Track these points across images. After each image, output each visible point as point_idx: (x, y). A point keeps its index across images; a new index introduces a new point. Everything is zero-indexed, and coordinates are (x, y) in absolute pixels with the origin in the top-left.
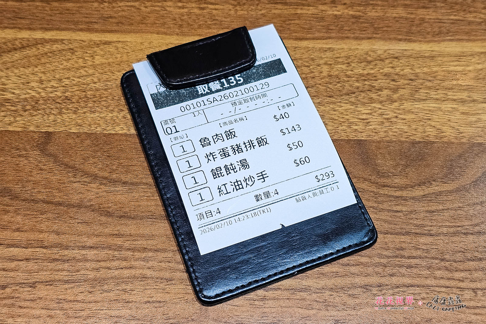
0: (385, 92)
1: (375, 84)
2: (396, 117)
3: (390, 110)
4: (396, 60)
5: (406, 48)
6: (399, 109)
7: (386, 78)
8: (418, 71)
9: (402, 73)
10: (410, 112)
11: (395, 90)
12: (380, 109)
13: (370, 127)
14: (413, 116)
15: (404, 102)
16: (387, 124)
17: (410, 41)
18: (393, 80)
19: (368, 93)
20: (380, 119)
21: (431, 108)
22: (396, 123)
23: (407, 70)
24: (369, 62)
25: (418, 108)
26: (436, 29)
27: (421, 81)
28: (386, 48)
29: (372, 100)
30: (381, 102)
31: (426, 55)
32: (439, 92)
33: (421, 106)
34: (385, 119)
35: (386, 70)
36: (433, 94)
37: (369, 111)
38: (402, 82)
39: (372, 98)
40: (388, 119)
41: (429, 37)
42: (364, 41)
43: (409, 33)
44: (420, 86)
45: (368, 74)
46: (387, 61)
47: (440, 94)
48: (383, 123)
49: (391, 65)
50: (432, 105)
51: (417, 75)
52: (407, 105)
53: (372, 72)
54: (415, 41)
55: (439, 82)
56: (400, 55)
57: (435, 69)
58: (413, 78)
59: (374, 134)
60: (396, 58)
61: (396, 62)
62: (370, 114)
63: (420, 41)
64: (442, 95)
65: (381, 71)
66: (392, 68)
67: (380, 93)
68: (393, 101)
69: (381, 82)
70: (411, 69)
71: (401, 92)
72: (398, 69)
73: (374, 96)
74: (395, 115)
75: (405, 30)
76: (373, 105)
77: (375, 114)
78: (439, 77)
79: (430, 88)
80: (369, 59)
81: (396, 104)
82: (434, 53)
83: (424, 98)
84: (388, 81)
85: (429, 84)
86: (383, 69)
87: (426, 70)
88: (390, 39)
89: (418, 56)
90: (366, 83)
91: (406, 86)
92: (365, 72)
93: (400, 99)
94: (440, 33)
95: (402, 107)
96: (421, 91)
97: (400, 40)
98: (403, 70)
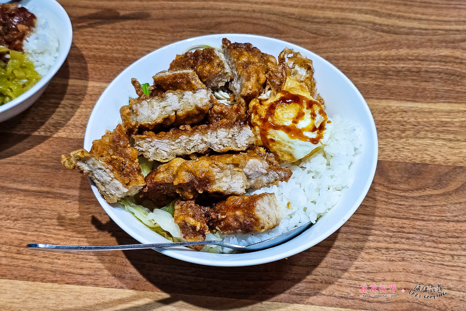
0: (396, 132)
1: (390, 127)
2: (403, 148)
3: (399, 144)
4: (405, 113)
5: (412, 106)
6: (405, 143)
7: (397, 123)
8: (420, 120)
9: (408, 121)
10: (413, 145)
11: (404, 131)
12: (392, 142)
13: (385, 153)
14: (415, 148)
15: (409, 138)
16: (397, 152)
17: (415, 101)
18: (402, 125)
19: (385, 132)
20: (392, 148)
21: (427, 143)
22: (403, 151)
23: (412, 120)
24: (386, 113)
25: (418, 143)
26: (434, 95)
27: (422, 127)
28: (398, 105)
29: (387, 137)
30: (393, 138)
31: (426, 110)
32: (434, 134)
33: (420, 142)
34: (396, 148)
35: (398, 119)
36: (429, 135)
37: (385, 143)
38: (408, 126)
39: (387, 135)
40: (397, 148)
41: (429, 100)
42: (383, 100)
43: (415, 97)
44: (421, 130)
45: (385, 121)
46: (399, 113)
47: (435, 135)
48: (394, 151)
49: (401, 116)
50: (428, 141)
51: (419, 123)
52: (411, 141)
53: (388, 119)
54: (418, 102)
55: (433, 127)
56: (408, 110)
57: (432, 120)
58: (416, 124)
59: (387, 157)
60: (405, 112)
61: (404, 114)
62: (385, 145)
63: (422, 102)
64: (436, 136)
65: (394, 119)
66: (402, 117)
67: (393, 132)
68: (401, 138)
69: (395, 126)
70: (415, 119)
71: (408, 132)
72: (406, 119)
73: (389, 134)
74: (403, 146)
75: (412, 95)
76: (388, 139)
77: (388, 145)
78: (434, 124)
79: (427, 131)
80: (386, 111)
81: (404, 140)
82: (431, 110)
83: (423, 137)
84: (399, 125)
85: (427, 128)
86: (395, 118)
87: (425, 120)
88: (401, 100)
89: (420, 111)
90: (383, 126)
91: (411, 129)
92: (383, 119)
93: (407, 137)
94: (436, 98)
95: (407, 142)
96: (421, 132)
97: (408, 101)
98: (409, 119)
